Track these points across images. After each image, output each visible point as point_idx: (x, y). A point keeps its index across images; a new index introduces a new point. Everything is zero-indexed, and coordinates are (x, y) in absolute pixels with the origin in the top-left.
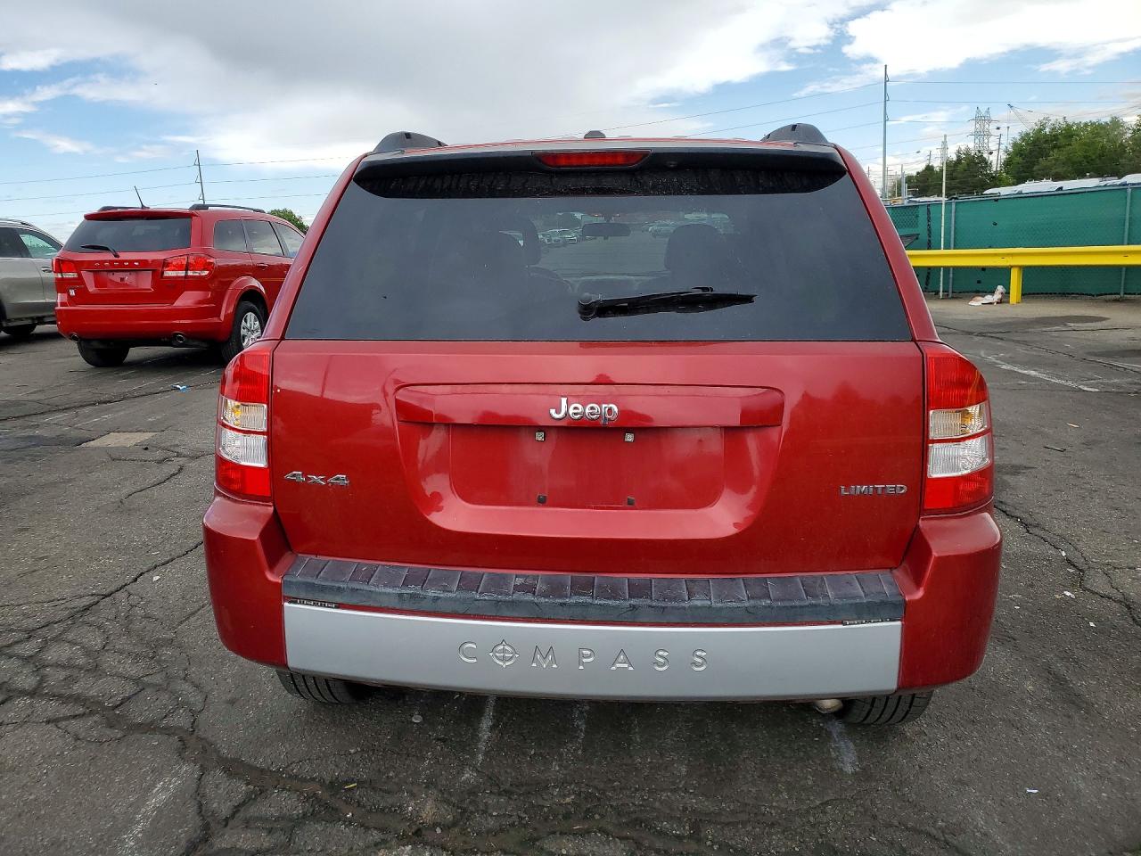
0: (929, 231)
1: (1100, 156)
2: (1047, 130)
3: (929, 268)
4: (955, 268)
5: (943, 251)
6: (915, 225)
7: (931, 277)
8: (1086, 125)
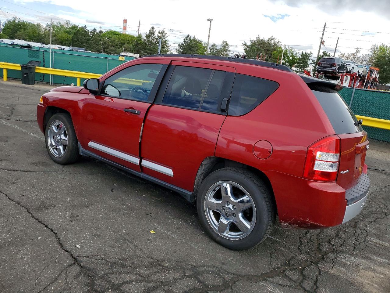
0: (44, 60)
1: (38, 36)
2: (17, 22)
3: (44, 74)
4: (54, 75)
5: (50, 69)
6: (38, 57)
7: (45, 77)
8: (29, 23)
